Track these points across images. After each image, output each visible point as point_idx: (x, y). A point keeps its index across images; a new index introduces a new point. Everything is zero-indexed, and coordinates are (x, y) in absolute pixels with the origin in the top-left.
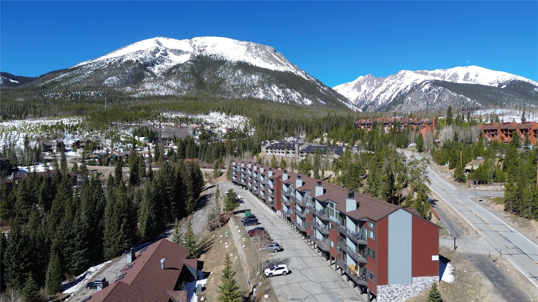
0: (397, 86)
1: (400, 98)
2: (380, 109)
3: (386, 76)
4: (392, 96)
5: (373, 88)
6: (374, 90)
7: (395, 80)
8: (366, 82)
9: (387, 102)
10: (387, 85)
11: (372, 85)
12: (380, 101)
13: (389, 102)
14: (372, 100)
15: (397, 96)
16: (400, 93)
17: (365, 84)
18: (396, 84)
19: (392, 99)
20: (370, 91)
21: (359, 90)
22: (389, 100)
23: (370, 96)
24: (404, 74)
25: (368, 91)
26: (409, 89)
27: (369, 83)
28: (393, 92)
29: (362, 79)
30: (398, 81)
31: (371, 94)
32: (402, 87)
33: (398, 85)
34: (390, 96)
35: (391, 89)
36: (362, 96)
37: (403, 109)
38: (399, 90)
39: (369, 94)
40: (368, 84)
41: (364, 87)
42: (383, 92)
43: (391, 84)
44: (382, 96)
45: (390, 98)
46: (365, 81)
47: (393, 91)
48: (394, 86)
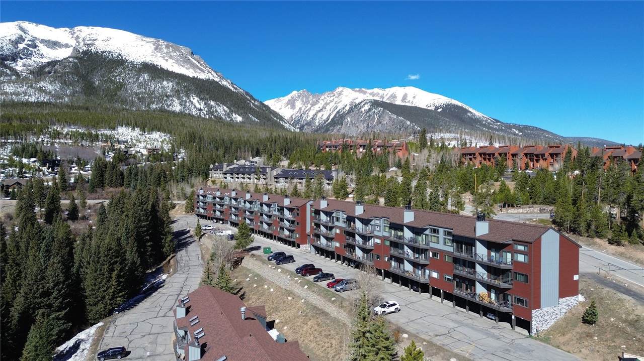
0: (335, 105)
1: (339, 119)
2: (317, 131)
3: (322, 92)
4: (330, 115)
5: (309, 106)
6: (310, 108)
7: (332, 98)
8: (301, 98)
9: (325, 122)
10: (324, 103)
11: (307, 102)
12: (317, 121)
13: (327, 123)
14: (309, 119)
15: (335, 116)
16: (338, 112)
17: (300, 100)
18: (334, 102)
19: (330, 120)
20: (306, 110)
21: (293, 107)
22: (327, 121)
23: (306, 115)
24: (342, 91)
25: (303, 109)
26: (347, 108)
27: (304, 99)
28: (331, 112)
29: (297, 94)
30: (336, 99)
31: (306, 113)
32: (340, 106)
33: (335, 103)
34: (328, 114)
35: (328, 108)
36: (297, 115)
37: (343, 131)
38: (337, 110)
39: (304, 113)
40: (303, 101)
41: (298, 104)
42: (320, 111)
43: (328, 102)
44: (320, 115)
45: (327, 118)
46: (299, 97)
47: (330, 110)
48: (332, 104)
